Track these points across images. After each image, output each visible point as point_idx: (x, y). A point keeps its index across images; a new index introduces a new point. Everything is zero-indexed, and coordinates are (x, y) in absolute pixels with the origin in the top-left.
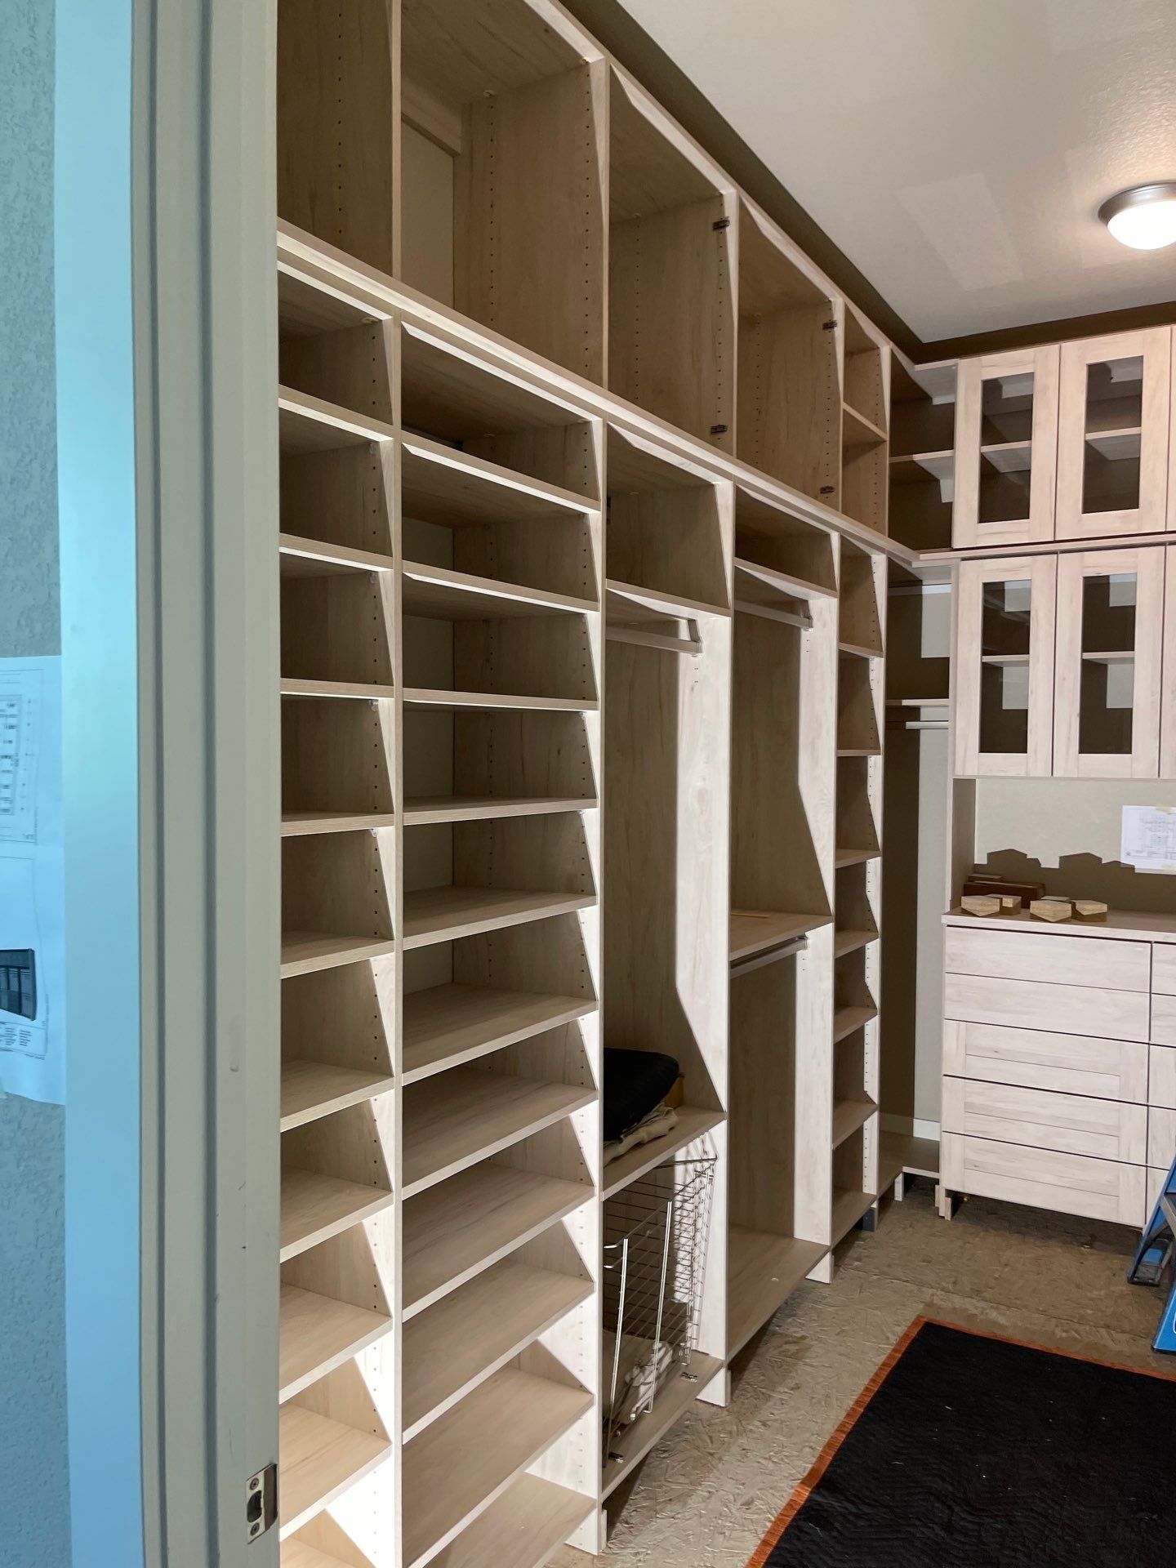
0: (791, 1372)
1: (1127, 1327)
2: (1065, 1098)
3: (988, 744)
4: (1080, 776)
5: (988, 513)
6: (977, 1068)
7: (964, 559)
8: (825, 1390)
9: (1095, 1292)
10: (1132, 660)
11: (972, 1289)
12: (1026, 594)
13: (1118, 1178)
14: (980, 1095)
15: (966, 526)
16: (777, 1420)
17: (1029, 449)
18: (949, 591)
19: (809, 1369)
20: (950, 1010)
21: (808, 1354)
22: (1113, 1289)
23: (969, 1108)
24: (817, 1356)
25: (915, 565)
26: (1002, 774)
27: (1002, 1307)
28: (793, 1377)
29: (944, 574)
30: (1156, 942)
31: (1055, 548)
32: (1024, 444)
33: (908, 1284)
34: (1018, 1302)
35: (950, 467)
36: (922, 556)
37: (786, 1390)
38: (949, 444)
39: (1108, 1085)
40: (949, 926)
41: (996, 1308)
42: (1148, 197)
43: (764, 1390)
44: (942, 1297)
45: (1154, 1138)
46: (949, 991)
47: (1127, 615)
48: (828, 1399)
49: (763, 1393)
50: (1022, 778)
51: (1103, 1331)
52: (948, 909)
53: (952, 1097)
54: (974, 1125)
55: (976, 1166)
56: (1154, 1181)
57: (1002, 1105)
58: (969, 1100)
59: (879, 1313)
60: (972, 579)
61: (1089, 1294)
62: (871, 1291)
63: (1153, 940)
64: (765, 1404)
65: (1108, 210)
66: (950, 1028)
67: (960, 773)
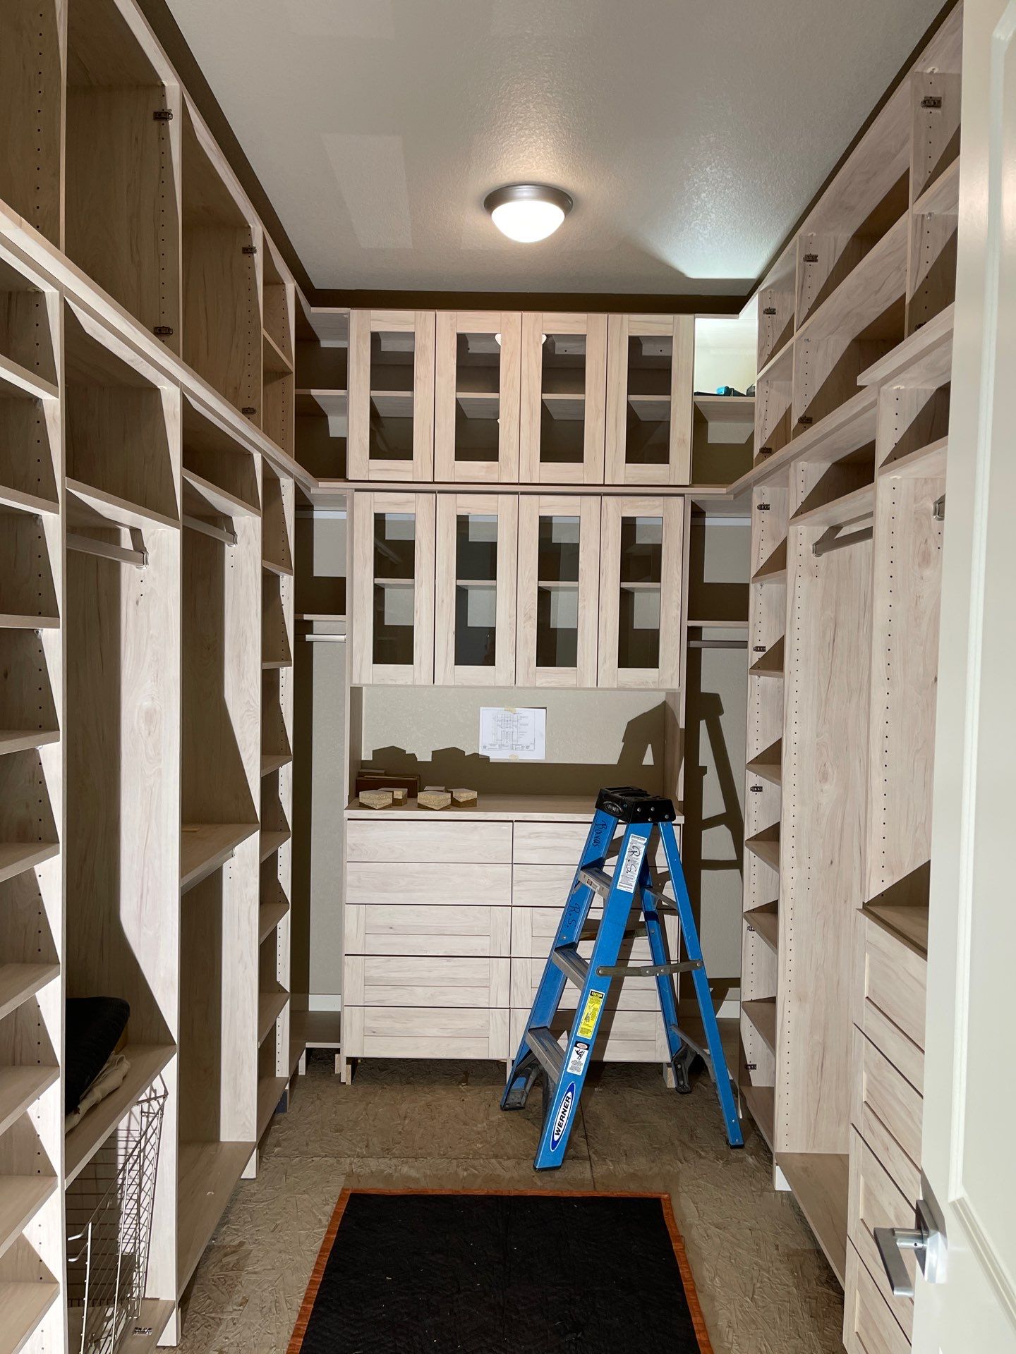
0: (236, 1286)
1: (510, 1152)
2: (448, 961)
3: (379, 658)
4: (457, 684)
5: (376, 452)
6: (376, 945)
7: (357, 490)
8: (273, 1295)
9: (479, 1126)
10: (495, 588)
11: (382, 1149)
12: (411, 525)
13: (488, 1022)
14: (376, 968)
15: (359, 461)
16: (232, 1344)
17: (412, 399)
18: (345, 518)
19: (253, 1277)
20: (350, 895)
21: (249, 1261)
22: (493, 1119)
23: (368, 982)
24: (258, 1261)
25: (313, 491)
26: (394, 683)
27: (410, 1160)
28: (239, 1292)
29: (339, 502)
30: (516, 821)
31: (433, 488)
32: (407, 394)
33: (326, 1159)
34: (422, 1151)
35: (343, 408)
36: (321, 484)
37: (235, 1307)
38: (343, 385)
39: (480, 945)
40: (349, 819)
41: (407, 1163)
42: (525, 194)
43: (213, 1315)
44: (359, 1164)
45: (516, 984)
46: (350, 879)
47: (490, 550)
48: (277, 1304)
49: (213, 1318)
50: (409, 686)
51: (493, 1161)
52: (346, 804)
53: (353, 971)
54: (374, 995)
55: (374, 1032)
56: (516, 1019)
57: (393, 975)
58: (367, 974)
59: (306, 1196)
60: (366, 507)
61: (475, 1128)
62: (296, 1175)
63: (514, 820)
64: (216, 1330)
65: (493, 200)
66: (351, 913)
67: (356, 682)
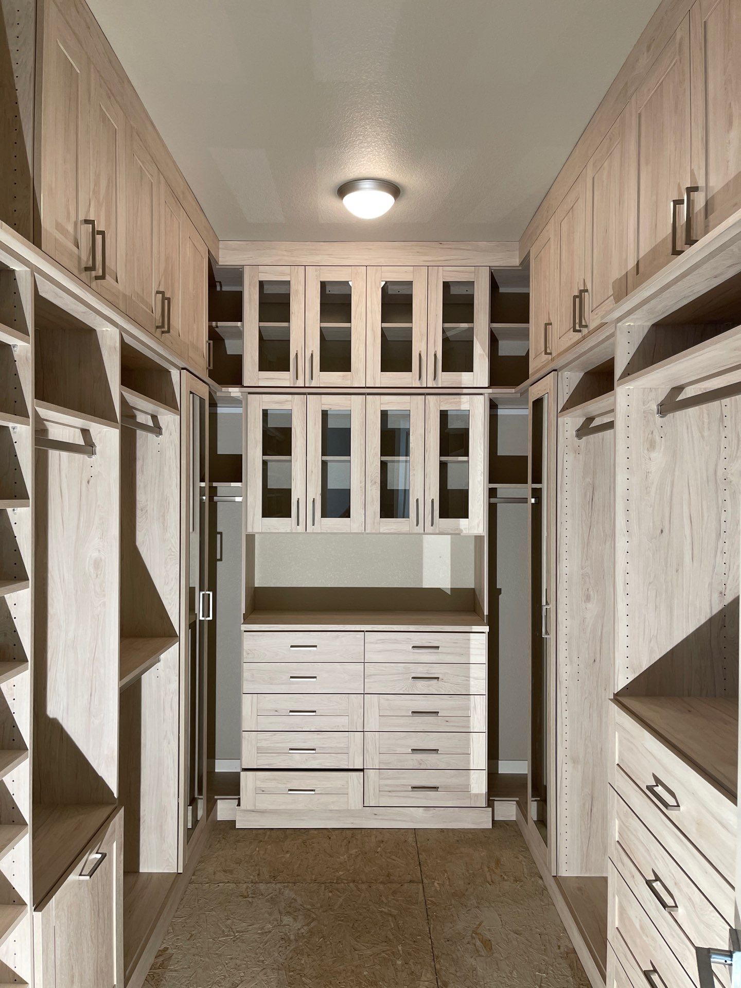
3: (268, 512)
4: (322, 531)
5: (266, 364)
6: (265, 723)
7: (250, 393)
10: (350, 461)
12: (289, 418)
13: (347, 782)
14: (266, 740)
15: (251, 372)
17: (288, 328)
18: (241, 412)
20: (246, 687)
23: (260, 750)
26: (277, 531)
30: (366, 631)
31: (305, 391)
32: (285, 324)
33: (229, 884)
34: (299, 878)
36: (224, 389)
38: (240, 318)
39: (342, 722)
40: (245, 631)
42: (367, 186)
44: (252, 888)
45: (368, 751)
46: (246, 675)
47: (345, 434)
50: (288, 533)
53: (248, 743)
54: (263, 761)
55: (263, 791)
56: (368, 777)
58: (259, 745)
60: (257, 405)
62: (206, 897)
63: (365, 630)
65: (343, 190)
66: (246, 701)
67: (250, 530)
